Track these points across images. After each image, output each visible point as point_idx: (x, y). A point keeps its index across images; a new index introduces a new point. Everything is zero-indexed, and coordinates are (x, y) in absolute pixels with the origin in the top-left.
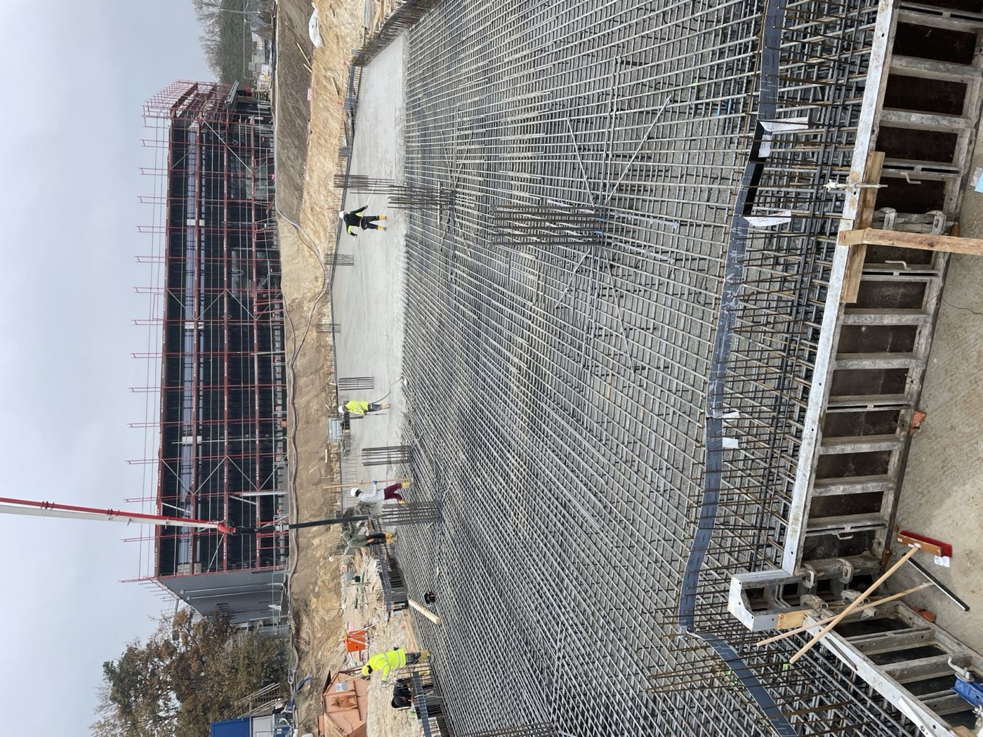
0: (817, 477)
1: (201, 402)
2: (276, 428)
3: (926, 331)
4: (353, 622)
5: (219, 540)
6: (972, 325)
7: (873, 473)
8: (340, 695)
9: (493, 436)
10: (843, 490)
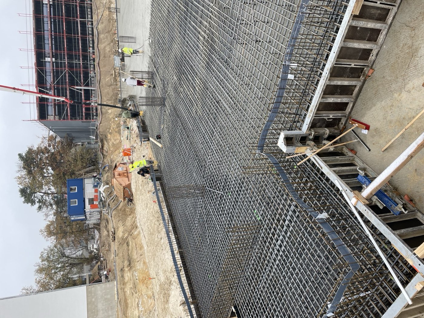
0: (324, 94)
1: (53, 41)
2: (90, 58)
3: (384, 33)
4: (126, 145)
5: (66, 106)
6: (404, 32)
7: (347, 94)
8: (120, 172)
9: (190, 70)
10: (333, 100)
